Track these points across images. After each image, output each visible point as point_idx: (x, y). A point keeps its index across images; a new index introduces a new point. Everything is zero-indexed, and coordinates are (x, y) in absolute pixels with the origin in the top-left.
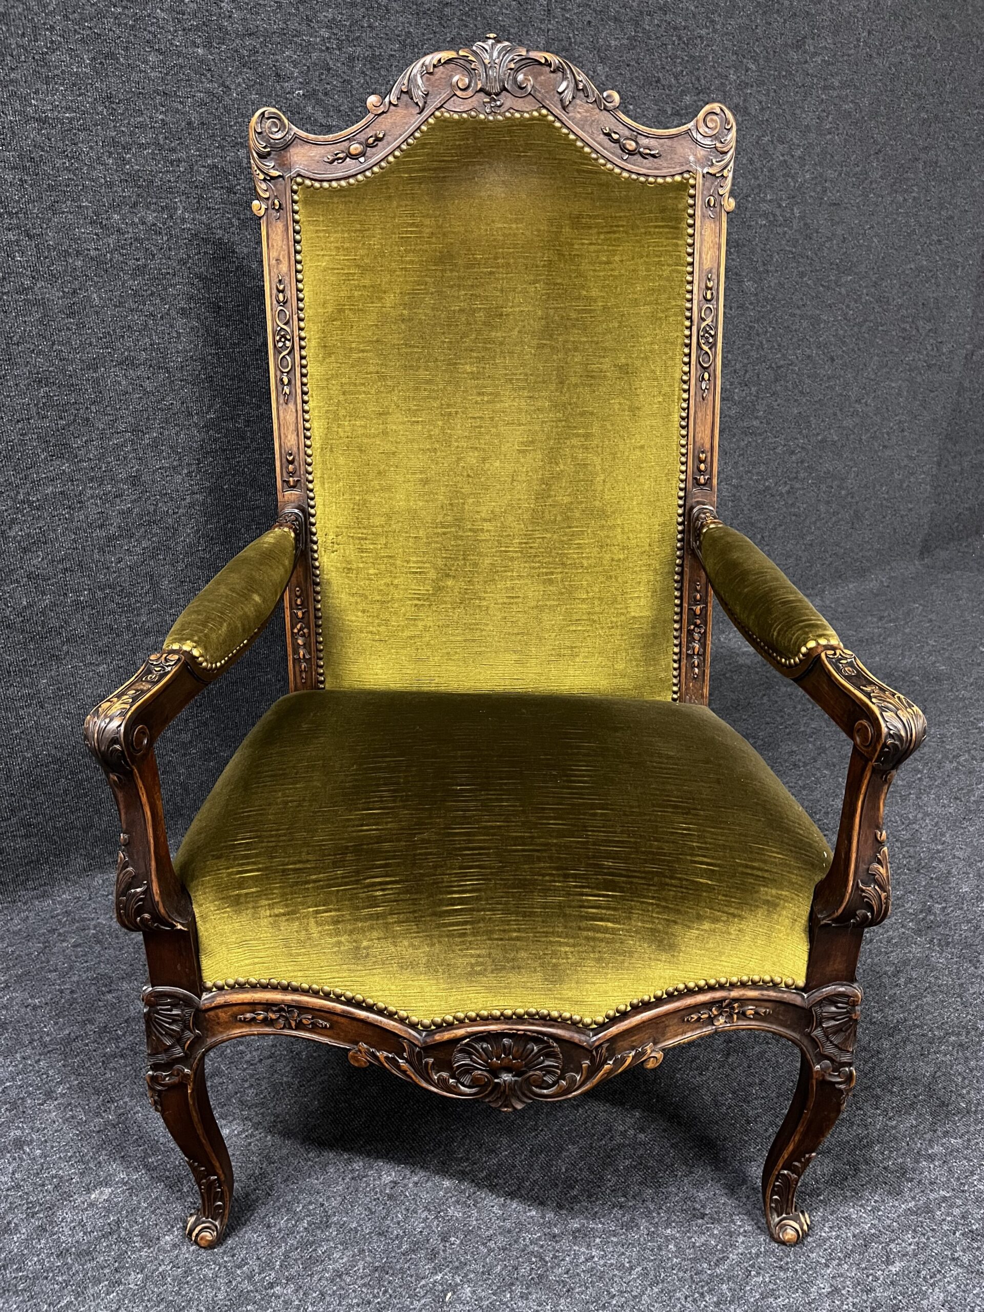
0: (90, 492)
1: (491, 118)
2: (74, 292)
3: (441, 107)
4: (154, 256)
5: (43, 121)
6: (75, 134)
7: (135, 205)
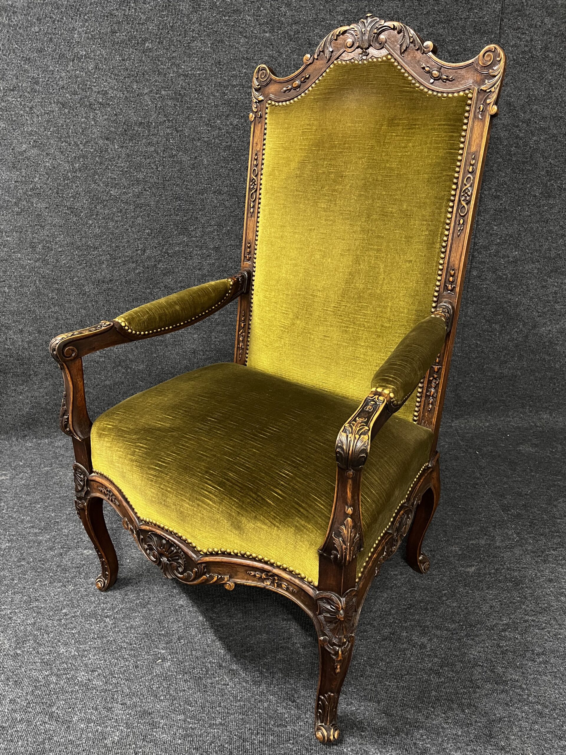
0: (195, 252)
1: (360, 62)
2: (196, 158)
3: (338, 58)
4: (235, 141)
5: (186, 76)
6: (201, 82)
7: (228, 115)
